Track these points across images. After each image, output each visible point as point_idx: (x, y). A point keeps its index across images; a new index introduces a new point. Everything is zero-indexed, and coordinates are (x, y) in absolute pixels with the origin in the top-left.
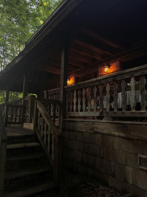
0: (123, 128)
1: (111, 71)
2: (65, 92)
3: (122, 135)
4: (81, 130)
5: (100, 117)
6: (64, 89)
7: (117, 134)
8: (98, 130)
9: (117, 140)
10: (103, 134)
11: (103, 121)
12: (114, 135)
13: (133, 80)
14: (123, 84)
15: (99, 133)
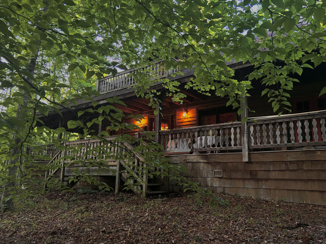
0: (206, 157)
1: (189, 116)
2: (160, 135)
3: (205, 161)
4: (176, 162)
5: (191, 153)
6: (159, 132)
7: (202, 161)
8: (190, 161)
9: (202, 165)
10: (193, 163)
11: (193, 154)
12: (200, 162)
13: (211, 131)
14: (205, 132)
15: (190, 162)
